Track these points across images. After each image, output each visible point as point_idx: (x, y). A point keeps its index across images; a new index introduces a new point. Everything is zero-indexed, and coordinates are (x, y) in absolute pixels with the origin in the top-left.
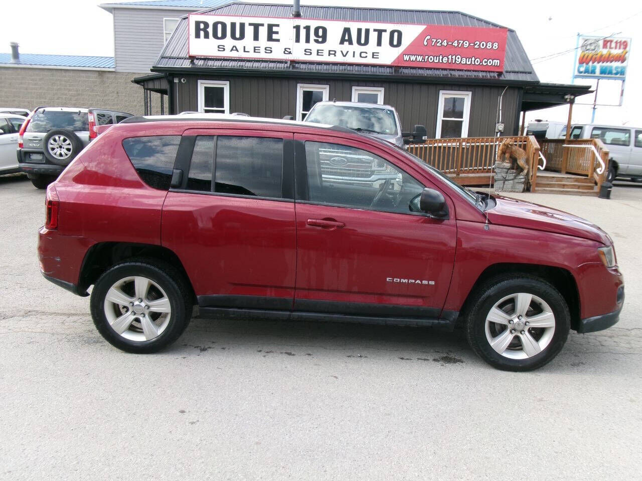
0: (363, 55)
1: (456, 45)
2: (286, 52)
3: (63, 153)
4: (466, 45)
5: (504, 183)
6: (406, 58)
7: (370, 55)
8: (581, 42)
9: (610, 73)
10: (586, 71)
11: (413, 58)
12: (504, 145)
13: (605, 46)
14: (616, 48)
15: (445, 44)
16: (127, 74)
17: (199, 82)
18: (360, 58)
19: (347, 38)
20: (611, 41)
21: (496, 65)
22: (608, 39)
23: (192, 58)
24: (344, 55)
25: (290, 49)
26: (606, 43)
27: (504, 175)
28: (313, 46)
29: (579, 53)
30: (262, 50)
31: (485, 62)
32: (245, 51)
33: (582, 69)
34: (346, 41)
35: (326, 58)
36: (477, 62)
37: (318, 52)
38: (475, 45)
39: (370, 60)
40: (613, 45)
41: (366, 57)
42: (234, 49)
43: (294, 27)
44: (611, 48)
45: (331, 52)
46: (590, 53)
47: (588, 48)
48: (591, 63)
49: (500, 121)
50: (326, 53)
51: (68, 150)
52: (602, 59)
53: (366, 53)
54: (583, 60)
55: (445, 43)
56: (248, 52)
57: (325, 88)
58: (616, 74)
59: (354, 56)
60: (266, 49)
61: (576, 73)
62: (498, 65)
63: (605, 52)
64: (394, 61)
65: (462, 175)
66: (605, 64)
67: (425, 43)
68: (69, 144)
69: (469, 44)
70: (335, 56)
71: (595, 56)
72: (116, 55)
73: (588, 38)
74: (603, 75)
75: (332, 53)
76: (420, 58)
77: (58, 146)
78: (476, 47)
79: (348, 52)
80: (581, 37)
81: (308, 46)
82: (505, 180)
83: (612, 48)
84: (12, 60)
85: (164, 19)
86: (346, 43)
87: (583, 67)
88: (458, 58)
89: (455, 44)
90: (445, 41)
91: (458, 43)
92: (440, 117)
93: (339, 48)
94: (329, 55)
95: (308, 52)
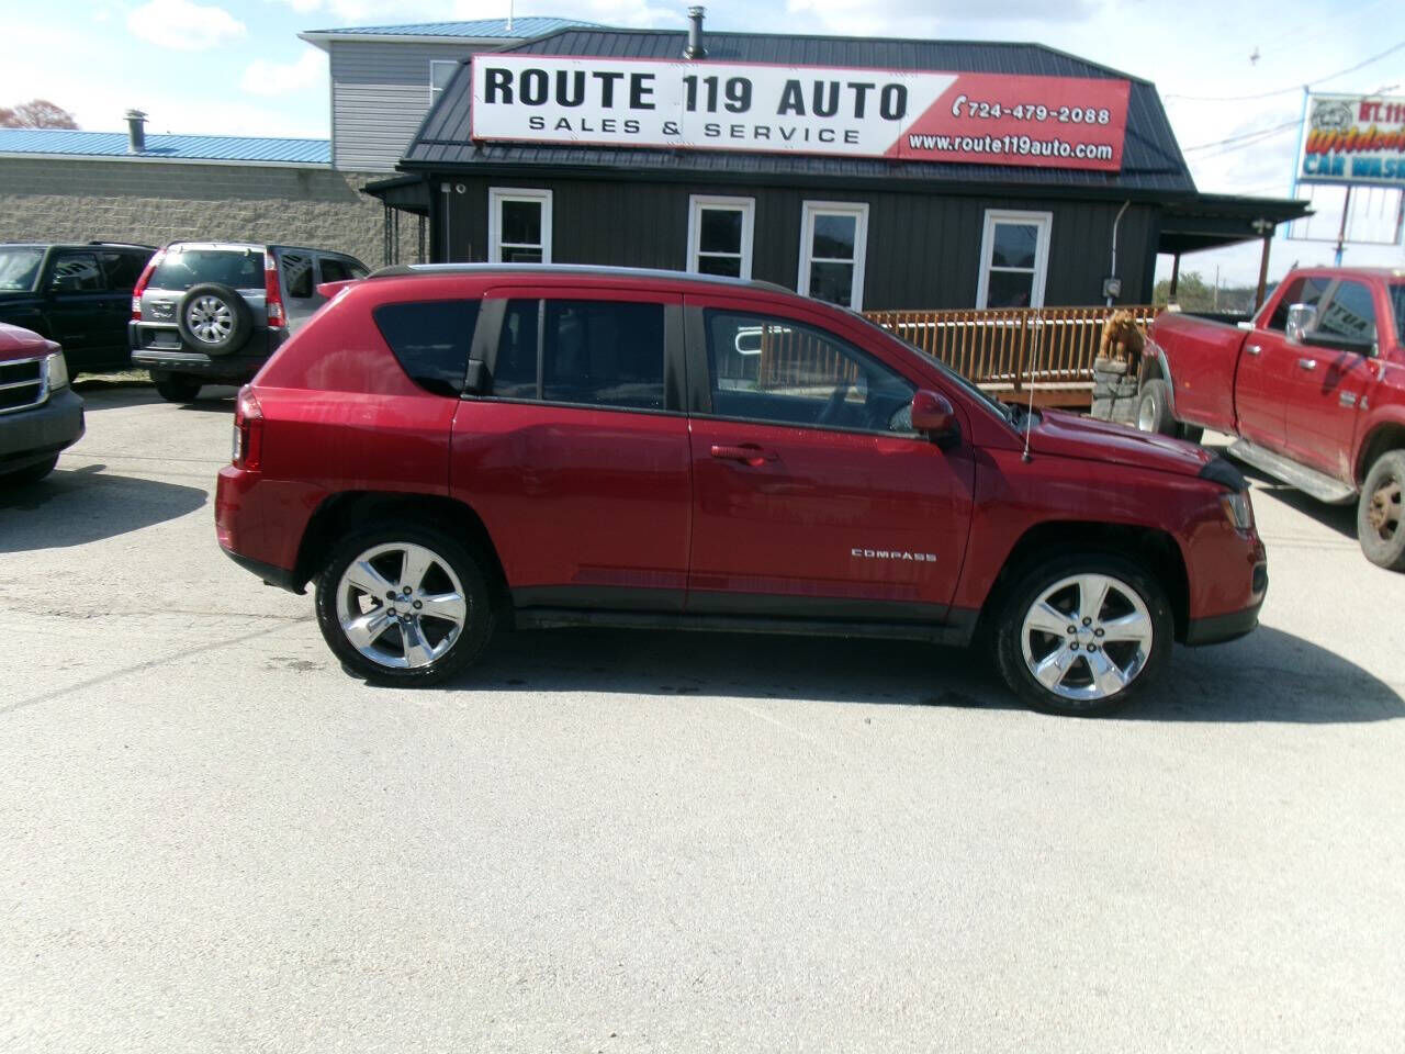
0: (826, 136)
1: (1020, 115)
2: (668, 130)
3: (214, 331)
4: (1042, 114)
5: (1113, 403)
6: (915, 142)
7: (840, 136)
8: (1310, 109)
9: (1377, 173)
10: (1323, 169)
11: (929, 142)
12: (1115, 323)
13: (1364, 115)
14: (1388, 119)
15: (998, 114)
16: (355, 175)
17: (492, 191)
18: (819, 142)
19: (792, 100)
20: (1378, 106)
21: (1104, 156)
22: (1371, 100)
23: (480, 144)
24: (787, 134)
25: (675, 124)
26: (1367, 109)
27: (1113, 386)
28: (723, 118)
29: (1306, 131)
30: (620, 126)
31: (1081, 151)
32: (584, 129)
33: (1313, 165)
34: (791, 106)
35: (748, 143)
36: (1065, 150)
37: (733, 131)
38: (1059, 113)
39: (839, 147)
40: (1383, 113)
41: (832, 140)
42: (564, 124)
43: (685, 80)
44: (1377, 119)
45: (760, 131)
46: (1332, 131)
47: (1327, 118)
48: (1332, 153)
49: (1113, 273)
50: (749, 132)
51: (225, 325)
52: (1357, 143)
53: (832, 132)
54: (1314, 147)
55: (996, 112)
56: (591, 130)
57: (747, 205)
58: (1388, 175)
59: (807, 139)
60: (626, 125)
61: (1300, 174)
62: (1110, 156)
63: (1364, 128)
64: (890, 150)
65: (1025, 386)
66: (1365, 155)
67: (956, 111)
68: (227, 314)
69: (1048, 113)
70: (768, 137)
71: (1340, 138)
72: (334, 136)
73: (1326, 98)
74: (1359, 179)
75: (762, 131)
76: (943, 143)
77: (206, 318)
78: (1062, 118)
79: (794, 130)
80: (1310, 98)
81: (712, 118)
82: (1115, 397)
83: (1380, 120)
84: (130, 150)
85: (432, 62)
86: (791, 112)
87: (1316, 160)
88: (1025, 142)
89: (1019, 113)
90: (998, 107)
91: (1025, 111)
92: (986, 266)
93: (775, 121)
94: (756, 137)
95: (712, 130)
